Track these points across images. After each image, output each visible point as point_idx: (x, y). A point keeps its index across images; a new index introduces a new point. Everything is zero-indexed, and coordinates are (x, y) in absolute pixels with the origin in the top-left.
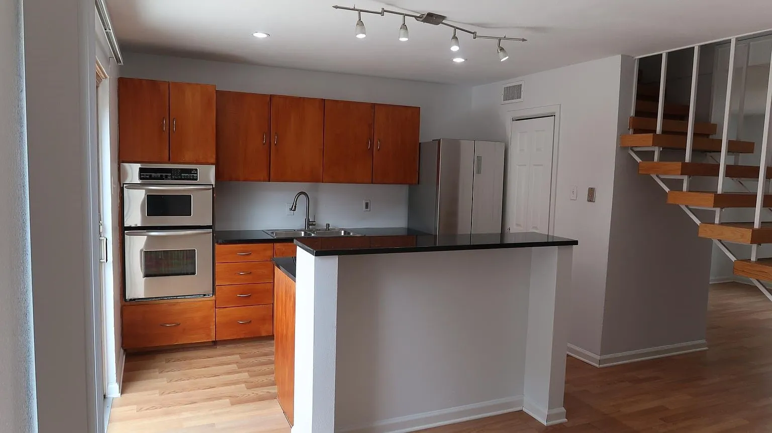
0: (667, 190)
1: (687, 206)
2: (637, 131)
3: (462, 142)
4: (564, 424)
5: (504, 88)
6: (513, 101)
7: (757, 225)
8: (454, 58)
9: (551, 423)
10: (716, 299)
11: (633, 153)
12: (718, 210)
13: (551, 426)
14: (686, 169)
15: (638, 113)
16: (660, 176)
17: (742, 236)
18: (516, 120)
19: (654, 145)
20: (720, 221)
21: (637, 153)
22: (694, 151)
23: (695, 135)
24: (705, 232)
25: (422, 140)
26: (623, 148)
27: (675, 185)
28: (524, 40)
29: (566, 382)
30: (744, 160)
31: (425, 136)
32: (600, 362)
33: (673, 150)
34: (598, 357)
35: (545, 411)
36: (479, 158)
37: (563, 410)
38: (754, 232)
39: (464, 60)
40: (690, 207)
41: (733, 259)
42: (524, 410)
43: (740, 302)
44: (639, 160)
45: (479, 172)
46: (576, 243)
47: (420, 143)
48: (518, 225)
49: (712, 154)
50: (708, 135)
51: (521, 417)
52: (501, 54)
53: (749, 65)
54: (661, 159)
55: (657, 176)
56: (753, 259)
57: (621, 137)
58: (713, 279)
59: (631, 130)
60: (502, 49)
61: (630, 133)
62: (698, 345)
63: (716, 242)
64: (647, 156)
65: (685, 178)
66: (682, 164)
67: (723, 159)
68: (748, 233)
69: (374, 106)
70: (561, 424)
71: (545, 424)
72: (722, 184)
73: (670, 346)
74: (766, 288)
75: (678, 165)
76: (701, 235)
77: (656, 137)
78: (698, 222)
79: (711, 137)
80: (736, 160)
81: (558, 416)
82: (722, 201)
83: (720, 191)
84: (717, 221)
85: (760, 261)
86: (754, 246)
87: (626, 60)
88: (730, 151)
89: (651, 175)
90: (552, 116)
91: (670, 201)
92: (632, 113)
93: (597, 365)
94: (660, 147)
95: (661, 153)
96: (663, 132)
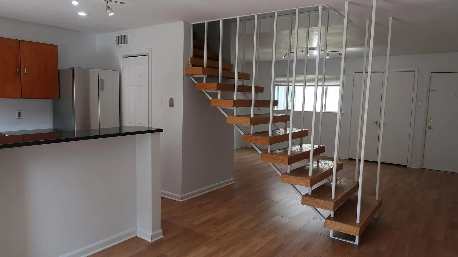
0: (211, 98)
1: (220, 107)
2: (194, 66)
3: (90, 70)
4: (162, 239)
5: (117, 36)
6: (123, 45)
7: (252, 116)
8: (79, 12)
9: (154, 240)
10: (237, 156)
11: (193, 78)
12: (235, 108)
13: (154, 242)
14: (219, 87)
15: (194, 56)
16: (207, 91)
17: (246, 122)
18: (125, 57)
19: (203, 73)
20: (236, 115)
21: (194, 78)
22: (223, 77)
23: (223, 69)
24: (229, 120)
25: (60, 67)
26: (187, 75)
27: (215, 96)
28: (123, 3)
29: (162, 214)
30: (246, 83)
31: (62, 65)
32: (182, 198)
33: (213, 77)
34: (180, 196)
35: (150, 234)
36: (102, 81)
37: (161, 231)
38: (251, 119)
39: (86, 15)
40: (222, 108)
41: (243, 134)
42: (138, 235)
43: (248, 156)
44: (196, 82)
45: (102, 89)
46: (162, 130)
47: (59, 70)
48: (130, 123)
49: (232, 80)
50: (229, 70)
51: (137, 240)
52: (109, 10)
53: (246, 34)
54: (207, 81)
55: (206, 91)
56: (252, 133)
57: (186, 69)
58: (235, 146)
59: (191, 65)
60: (109, 8)
61: (191, 67)
62: (230, 181)
63: (236, 126)
64: (200, 80)
65: (219, 92)
66: (217, 84)
67: (236, 82)
68: (248, 120)
69: (19, 42)
70: (160, 239)
71: (150, 241)
72: (236, 95)
73: (217, 184)
74: (258, 148)
75: (214, 85)
76: (228, 122)
77: (203, 69)
78: (226, 115)
79: (231, 71)
80: (243, 83)
81: (158, 235)
82: (237, 104)
83: (235, 99)
84: (235, 115)
85: (255, 134)
86: (252, 126)
87: (186, 24)
88: (239, 78)
89: (202, 90)
90: (147, 55)
91: (212, 104)
92: (191, 55)
93: (180, 201)
94: (206, 75)
95: (207, 78)
96: (207, 67)
